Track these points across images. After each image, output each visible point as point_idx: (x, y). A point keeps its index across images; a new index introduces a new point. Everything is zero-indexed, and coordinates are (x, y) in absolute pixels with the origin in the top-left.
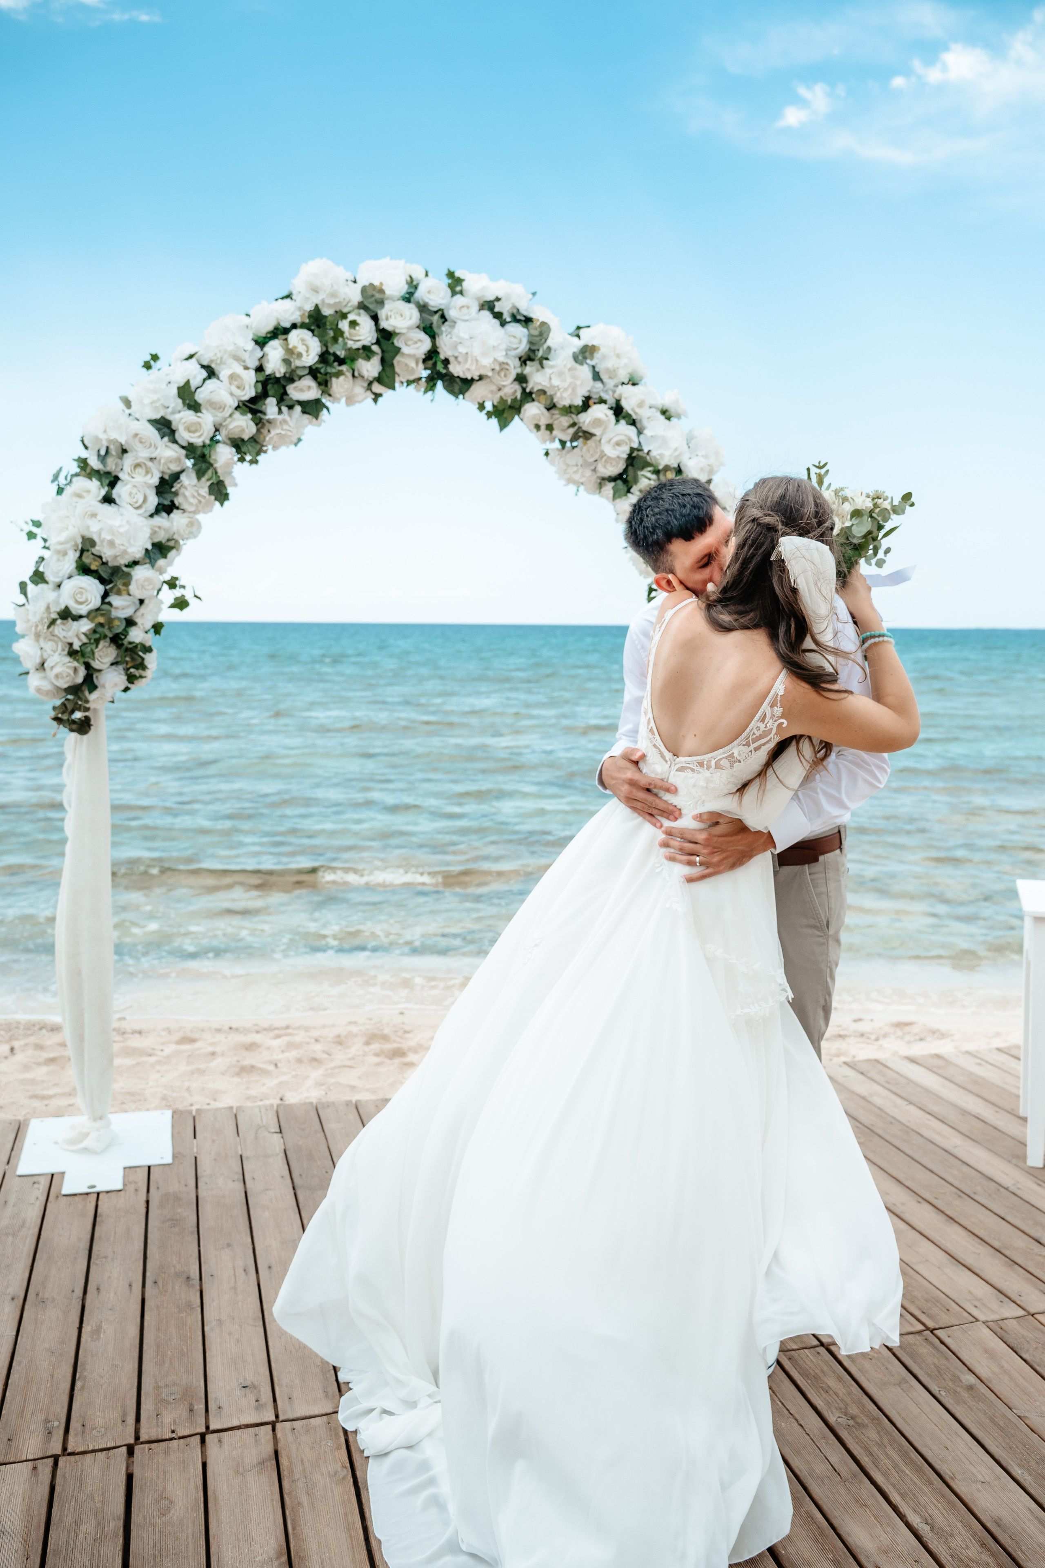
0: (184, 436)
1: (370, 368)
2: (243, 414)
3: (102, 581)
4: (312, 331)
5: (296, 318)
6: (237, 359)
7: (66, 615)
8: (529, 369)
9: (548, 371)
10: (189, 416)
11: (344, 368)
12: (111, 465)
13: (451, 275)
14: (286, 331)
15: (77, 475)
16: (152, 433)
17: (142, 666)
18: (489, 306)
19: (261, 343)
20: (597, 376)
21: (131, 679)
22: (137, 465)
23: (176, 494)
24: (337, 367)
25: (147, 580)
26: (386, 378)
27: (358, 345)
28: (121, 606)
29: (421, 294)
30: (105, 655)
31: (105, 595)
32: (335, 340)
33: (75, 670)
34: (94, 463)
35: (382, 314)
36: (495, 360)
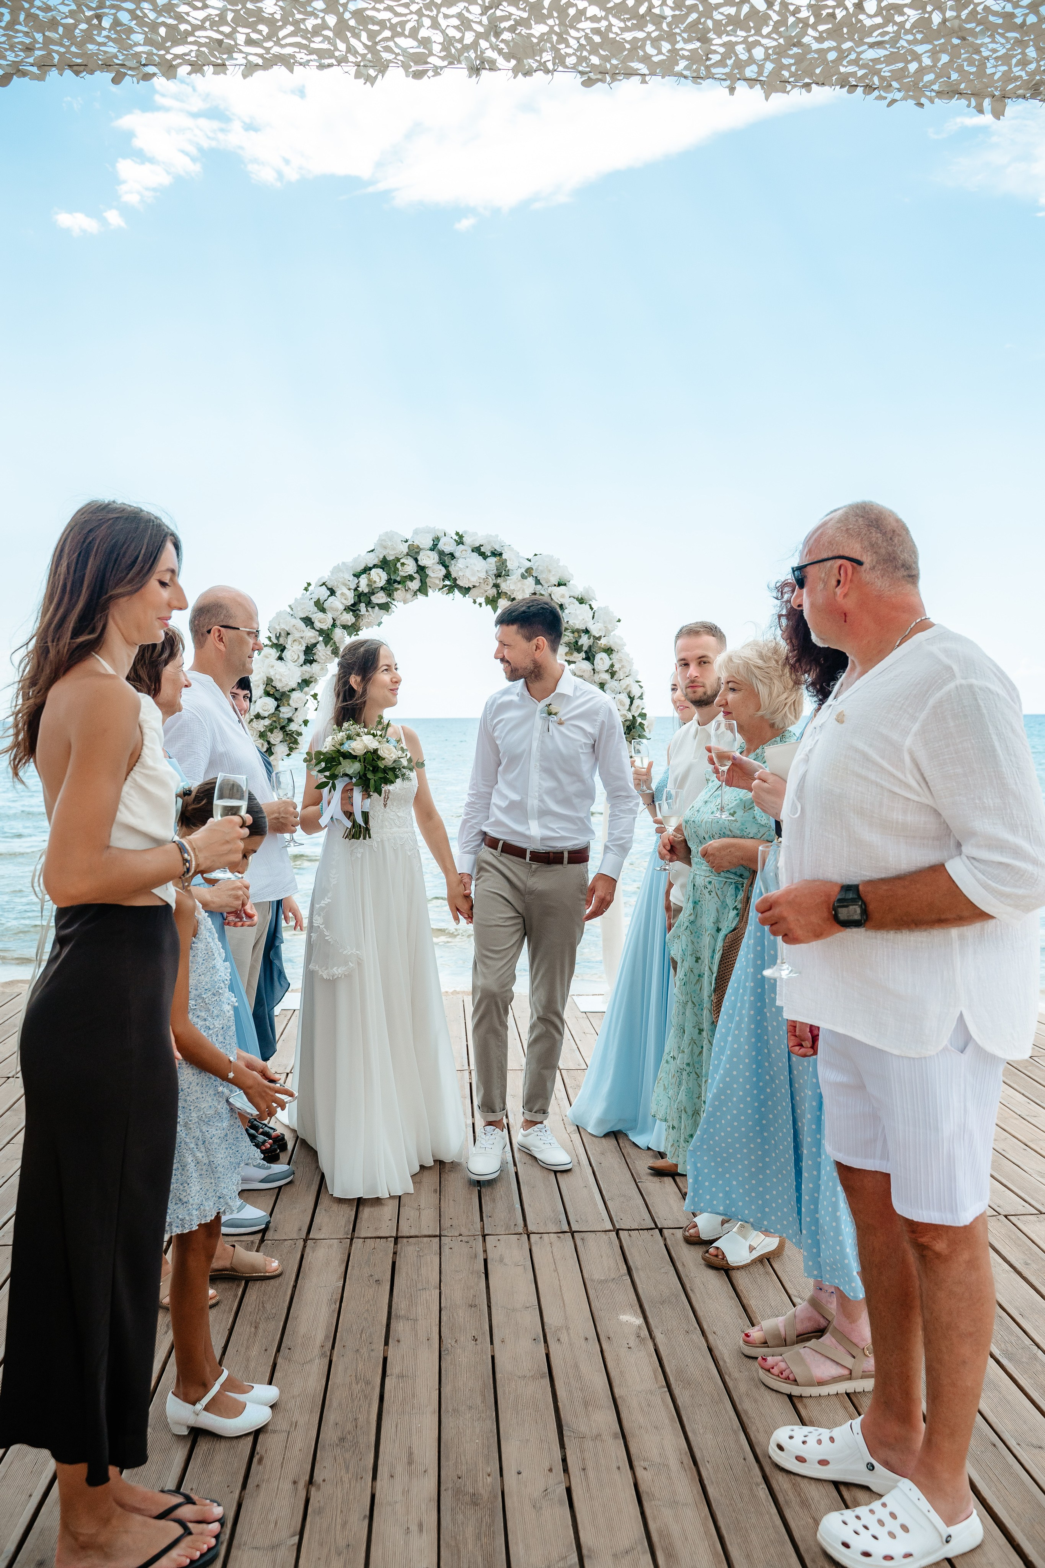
0: (318, 625)
1: (415, 585)
2: (348, 613)
3: (276, 699)
4: (383, 569)
5: (376, 562)
6: (345, 585)
7: (258, 716)
8: (499, 581)
9: (508, 582)
10: (321, 615)
11: (399, 586)
12: (282, 641)
13: (457, 534)
14: (370, 569)
15: (266, 646)
16: (302, 625)
17: (296, 742)
18: (478, 550)
19: (357, 576)
20: (538, 582)
21: (291, 749)
22: (294, 641)
23: (315, 654)
24: (396, 585)
25: (298, 698)
26: (423, 589)
27: (407, 574)
28: (286, 712)
29: (441, 546)
30: (276, 737)
31: (278, 706)
32: (395, 572)
33: (263, 745)
34: (275, 641)
35: (419, 558)
36: (479, 578)
